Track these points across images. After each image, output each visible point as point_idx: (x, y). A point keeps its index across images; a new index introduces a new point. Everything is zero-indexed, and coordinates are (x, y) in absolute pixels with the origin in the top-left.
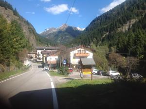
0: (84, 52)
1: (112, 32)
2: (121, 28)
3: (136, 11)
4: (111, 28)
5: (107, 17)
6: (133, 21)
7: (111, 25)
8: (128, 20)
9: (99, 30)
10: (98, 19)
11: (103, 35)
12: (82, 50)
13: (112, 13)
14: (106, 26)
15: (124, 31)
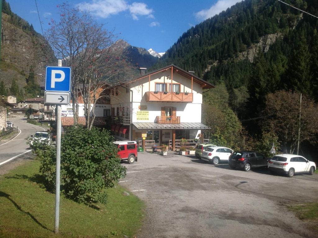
0: (175, 89)
1: (225, 62)
2: (245, 53)
3: (278, 16)
4: (222, 53)
5: (214, 27)
6: (271, 38)
7: (223, 46)
8: (260, 35)
9: (196, 56)
10: (195, 30)
11: (206, 67)
12: (168, 81)
13: (226, 20)
14: (213, 47)
15: (251, 58)
